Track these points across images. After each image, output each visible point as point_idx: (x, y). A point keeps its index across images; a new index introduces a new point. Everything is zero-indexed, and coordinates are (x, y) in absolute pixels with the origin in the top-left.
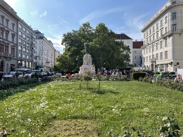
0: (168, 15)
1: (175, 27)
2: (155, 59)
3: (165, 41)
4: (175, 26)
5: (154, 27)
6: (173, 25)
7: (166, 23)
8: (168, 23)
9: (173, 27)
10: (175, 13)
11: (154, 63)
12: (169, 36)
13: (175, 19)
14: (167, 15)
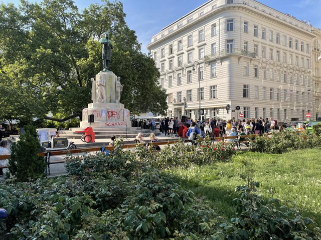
0: (219, 21)
1: (231, 45)
2: (185, 100)
3: (211, 67)
4: (231, 43)
5: (180, 42)
6: (228, 41)
7: (213, 35)
8: (219, 37)
9: (228, 45)
10: (232, 20)
11: (183, 107)
12: (222, 59)
13: (232, 30)
14: (216, 21)
